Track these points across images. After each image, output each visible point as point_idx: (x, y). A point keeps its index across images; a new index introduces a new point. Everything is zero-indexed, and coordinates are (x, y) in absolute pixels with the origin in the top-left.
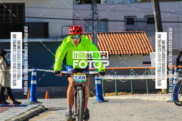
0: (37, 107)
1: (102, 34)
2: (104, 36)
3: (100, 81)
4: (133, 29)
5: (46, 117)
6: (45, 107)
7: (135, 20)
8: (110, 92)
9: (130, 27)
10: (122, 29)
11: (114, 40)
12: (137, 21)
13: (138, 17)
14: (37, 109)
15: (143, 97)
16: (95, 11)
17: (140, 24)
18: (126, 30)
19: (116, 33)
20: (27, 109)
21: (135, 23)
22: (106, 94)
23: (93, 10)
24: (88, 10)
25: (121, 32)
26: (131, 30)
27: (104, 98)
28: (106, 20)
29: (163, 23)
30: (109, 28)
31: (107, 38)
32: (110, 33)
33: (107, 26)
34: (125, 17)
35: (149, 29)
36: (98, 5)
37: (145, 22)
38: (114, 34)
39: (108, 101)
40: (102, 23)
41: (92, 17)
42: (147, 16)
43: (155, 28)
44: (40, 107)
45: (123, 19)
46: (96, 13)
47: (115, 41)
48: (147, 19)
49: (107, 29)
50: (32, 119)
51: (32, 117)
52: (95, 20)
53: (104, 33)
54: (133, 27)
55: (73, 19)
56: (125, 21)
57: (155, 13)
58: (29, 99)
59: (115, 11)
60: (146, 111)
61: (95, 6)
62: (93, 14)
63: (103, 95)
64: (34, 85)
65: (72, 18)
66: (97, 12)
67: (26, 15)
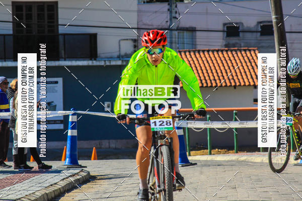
0: (77, 174)
1: (185, 52)
2: (188, 56)
3: (182, 130)
4: (237, 43)
5: (93, 190)
6: (92, 174)
7: (241, 29)
8: (199, 149)
9: (233, 40)
10: (220, 44)
11: (205, 62)
12: (244, 31)
13: (245, 25)
14: (78, 177)
15: (253, 158)
16: (174, 15)
17: (248, 35)
18: (226, 46)
19: (208, 51)
20: (62, 178)
21: (241, 34)
22: (192, 153)
23: (171, 12)
24: (163, 12)
25: (217, 49)
26: (234, 46)
27: (190, 158)
28: (192, 30)
29: (287, 35)
30: (197, 43)
31: (195, 59)
32: (199, 52)
33: (193, 38)
34: (224, 24)
35: (263, 44)
36: (179, 5)
37: (257, 32)
38: (206, 53)
39: (196, 164)
40: (186, 34)
41: (168, 23)
42: (261, 22)
43: (274, 43)
44: (84, 174)
45: (221, 27)
46: (175, 18)
47: (207, 65)
48: (261, 27)
49: (194, 44)
50: (70, 194)
51: (69, 191)
52: (174, 30)
53: (189, 52)
54: (238, 41)
55: (138, 28)
56: (223, 31)
57: (274, 17)
58: (65, 160)
59: (207, 13)
60: (259, 180)
61: (174, 6)
62: (171, 20)
63: (187, 153)
64: (72, 137)
65: (136, 27)
66: (177, 15)
67: (60, 22)
